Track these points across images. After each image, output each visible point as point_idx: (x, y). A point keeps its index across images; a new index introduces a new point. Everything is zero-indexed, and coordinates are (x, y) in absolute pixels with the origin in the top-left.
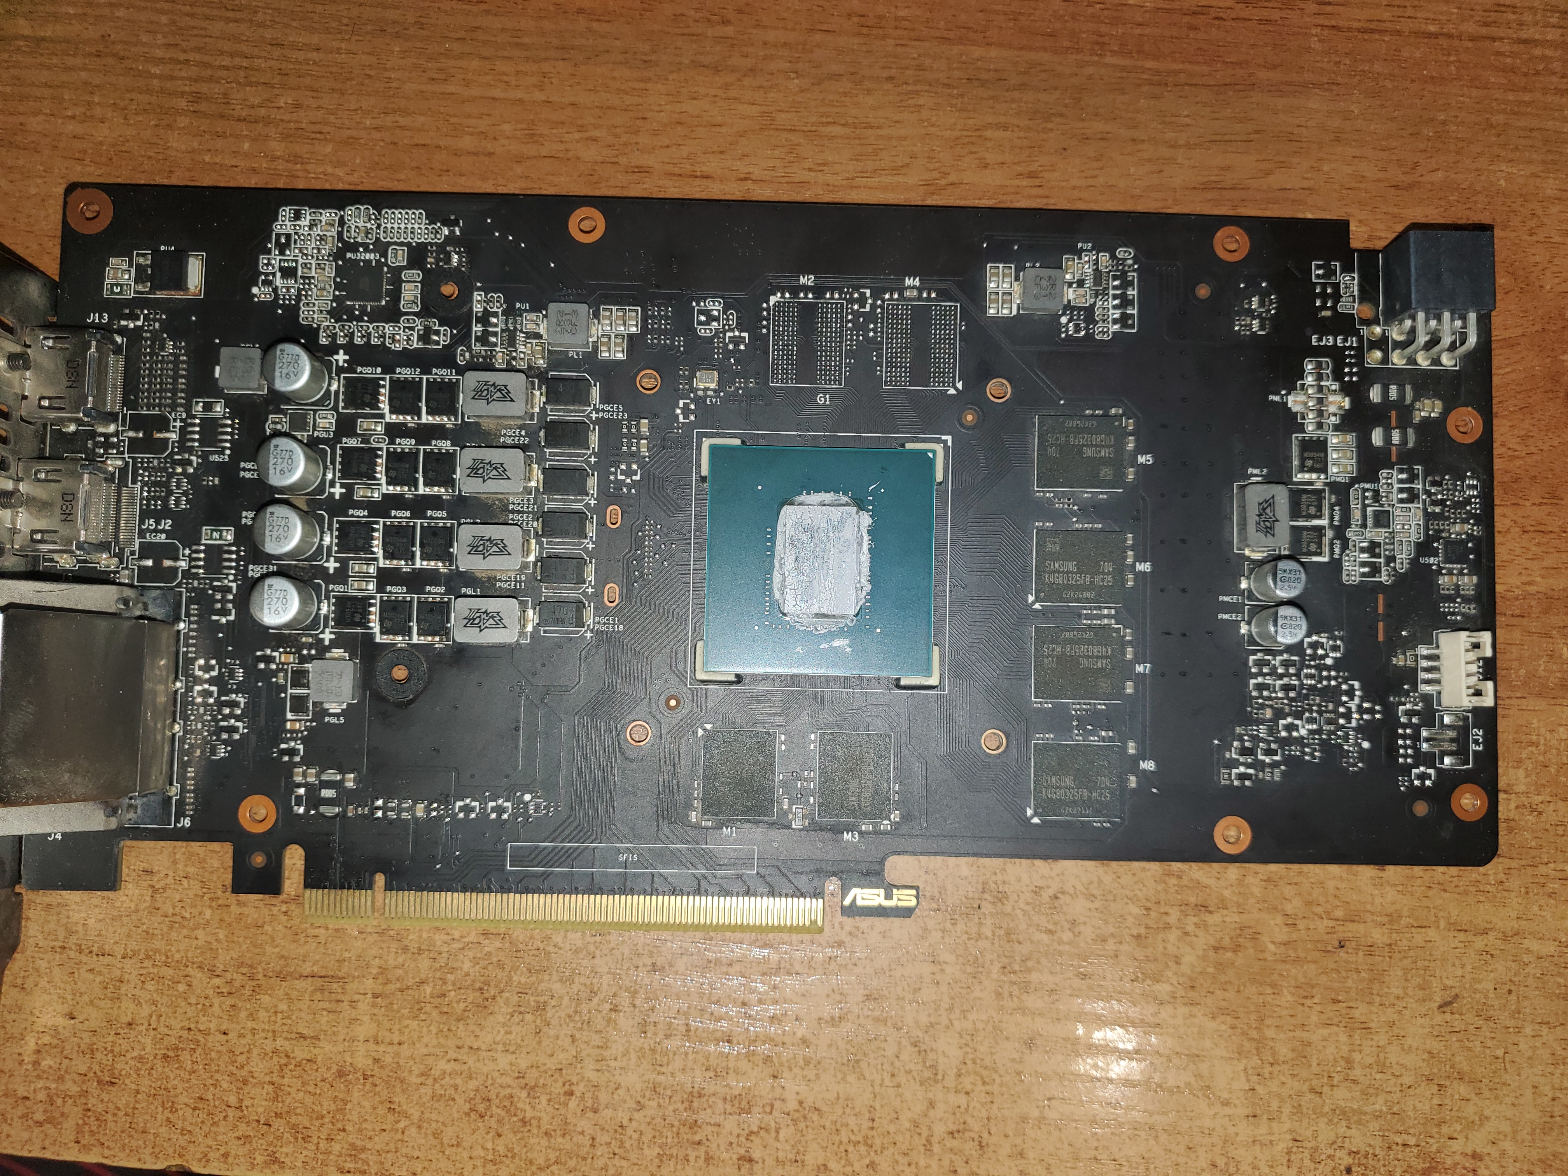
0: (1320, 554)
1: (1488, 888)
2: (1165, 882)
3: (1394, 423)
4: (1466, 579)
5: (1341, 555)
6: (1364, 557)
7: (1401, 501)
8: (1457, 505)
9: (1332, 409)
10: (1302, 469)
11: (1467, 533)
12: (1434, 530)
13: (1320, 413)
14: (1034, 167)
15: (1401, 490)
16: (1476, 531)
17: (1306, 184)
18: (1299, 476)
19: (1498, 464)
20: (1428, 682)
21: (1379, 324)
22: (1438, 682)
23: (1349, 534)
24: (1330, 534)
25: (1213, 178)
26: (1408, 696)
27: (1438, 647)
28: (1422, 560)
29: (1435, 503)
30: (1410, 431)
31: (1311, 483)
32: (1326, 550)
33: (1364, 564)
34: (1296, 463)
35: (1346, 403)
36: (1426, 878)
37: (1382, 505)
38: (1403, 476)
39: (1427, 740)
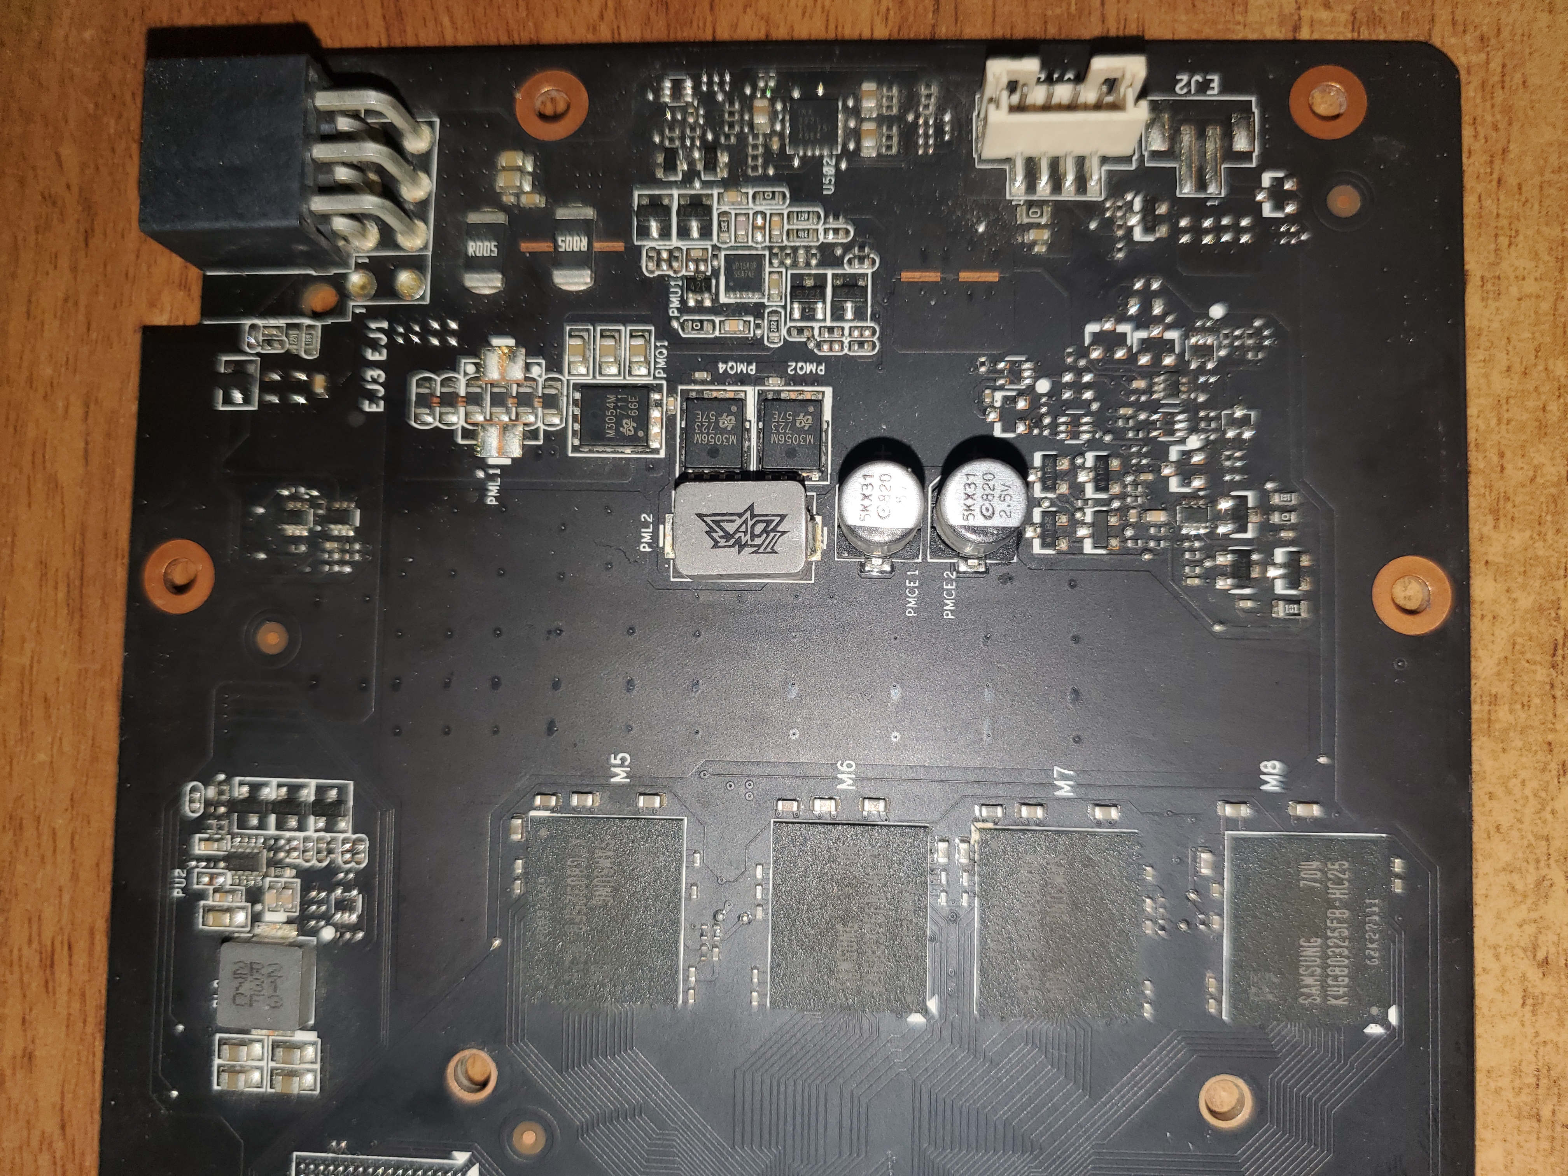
0: (819, 403)
1: (1495, 66)
2: (1506, 731)
3: (544, 246)
4: (869, 104)
5: (819, 360)
6: (822, 310)
7: (705, 233)
8: (714, 118)
9: (517, 372)
10: (641, 440)
11: (773, 101)
12: (765, 168)
13: (525, 400)
14: (30, 955)
15: (684, 233)
16: (768, 81)
17: (77, 411)
18: (655, 445)
19: (631, 33)
20: (1081, 183)
21: (344, 276)
22: (1081, 161)
23: (774, 340)
24: (774, 384)
25: (61, 595)
26: (1111, 221)
27: (1008, 160)
28: (829, 190)
29: (711, 164)
30: (562, 213)
31: (670, 421)
32: (809, 391)
33: (838, 314)
34: (628, 453)
35: (503, 343)
36: (1480, 188)
37: (716, 272)
38: (654, 227)
39: (1202, 185)
